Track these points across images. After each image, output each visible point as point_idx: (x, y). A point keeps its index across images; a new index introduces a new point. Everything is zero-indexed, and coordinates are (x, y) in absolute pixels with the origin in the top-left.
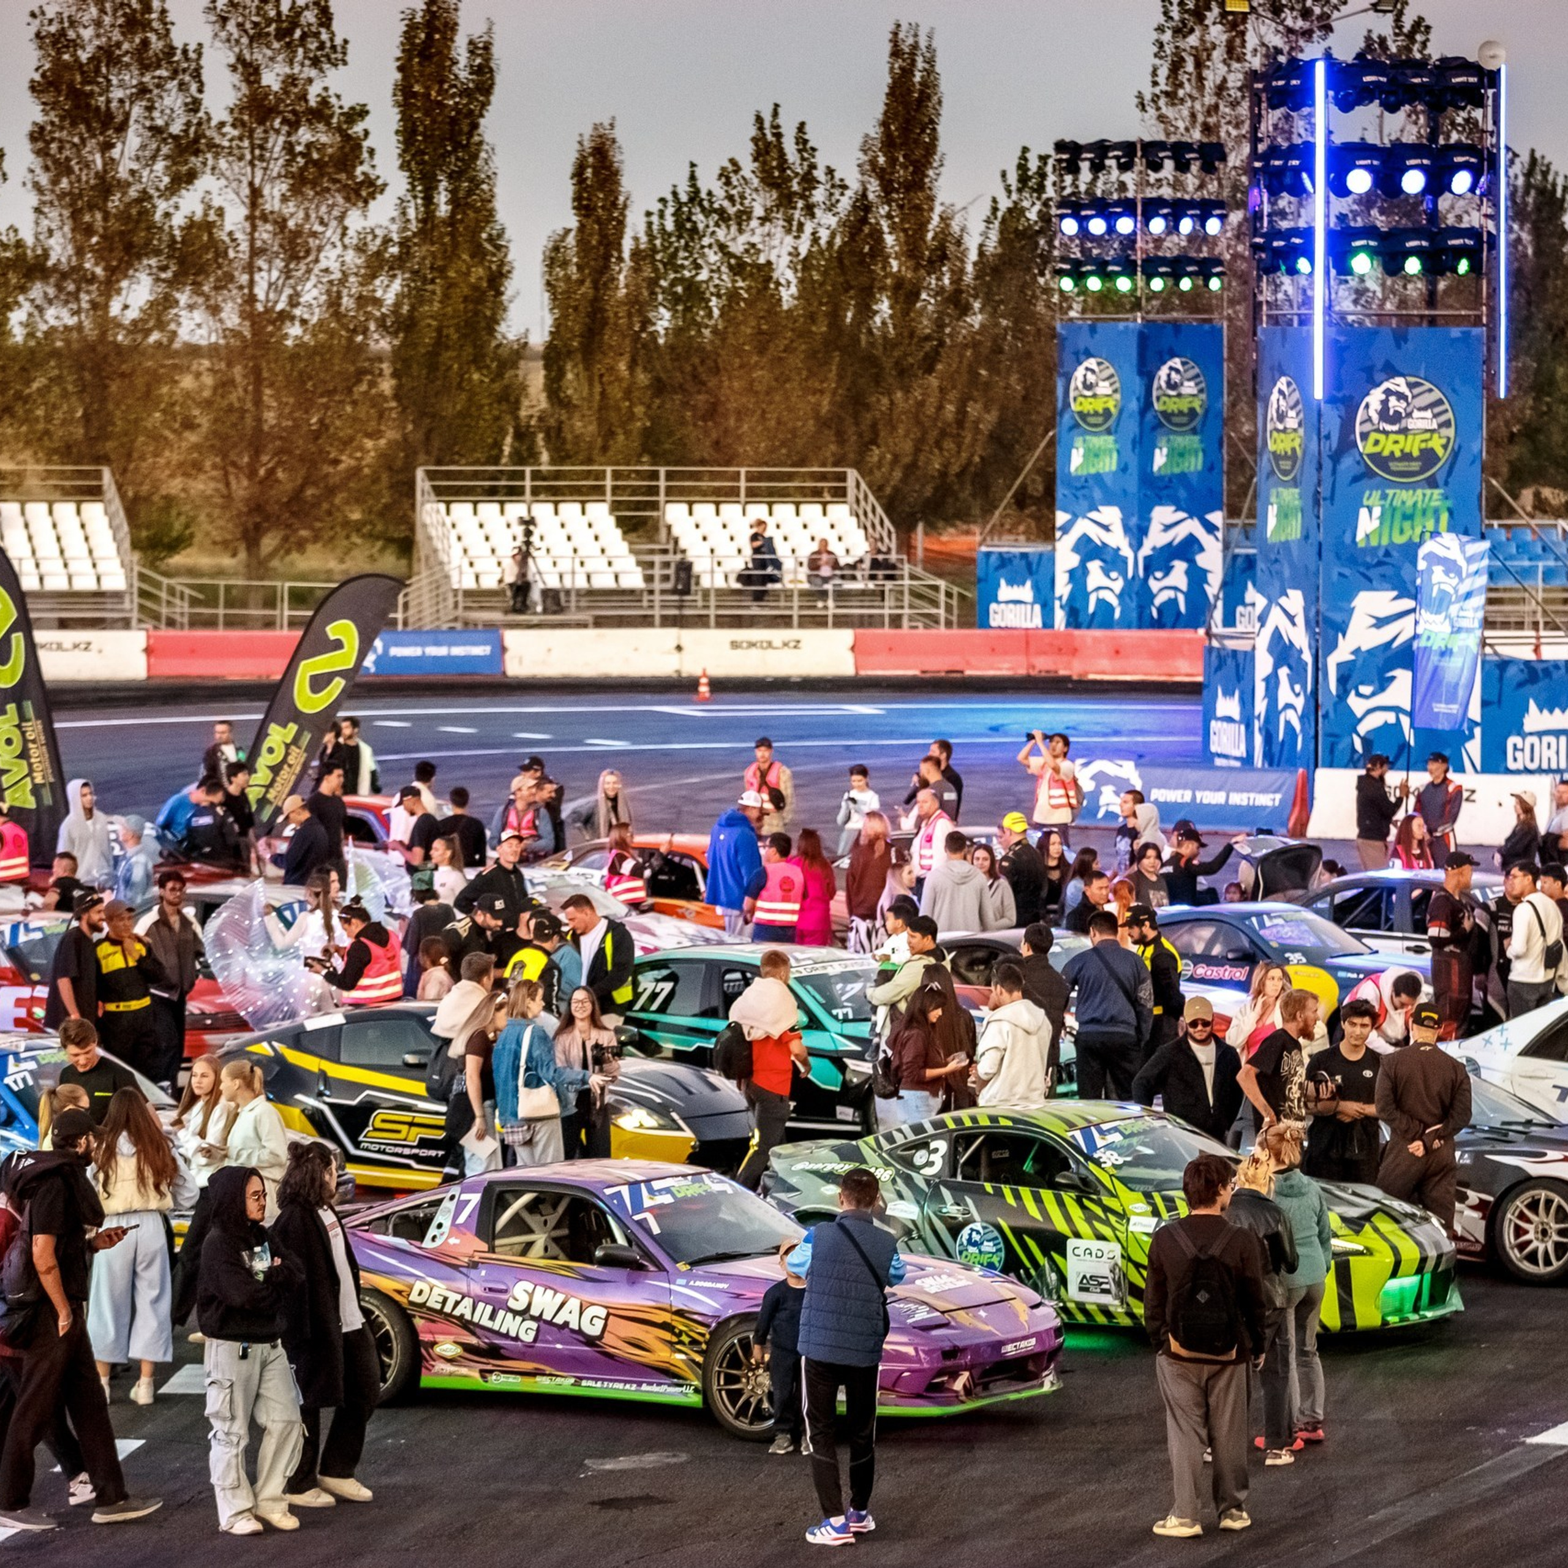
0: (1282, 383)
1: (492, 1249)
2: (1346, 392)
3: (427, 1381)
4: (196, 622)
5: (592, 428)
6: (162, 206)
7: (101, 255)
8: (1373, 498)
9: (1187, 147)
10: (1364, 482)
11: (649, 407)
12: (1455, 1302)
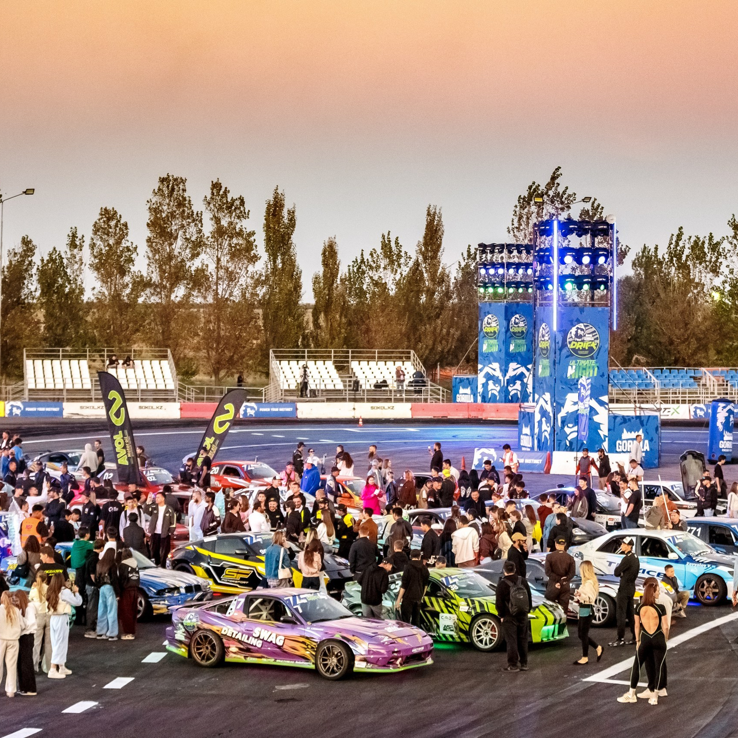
0: (543, 325)
1: (248, 617)
2: (564, 328)
3: (227, 659)
4: (197, 399)
5: (328, 336)
6: (188, 264)
7: (168, 280)
8: (573, 363)
9: (521, 246)
10: (570, 358)
11: (346, 329)
12: (566, 634)
